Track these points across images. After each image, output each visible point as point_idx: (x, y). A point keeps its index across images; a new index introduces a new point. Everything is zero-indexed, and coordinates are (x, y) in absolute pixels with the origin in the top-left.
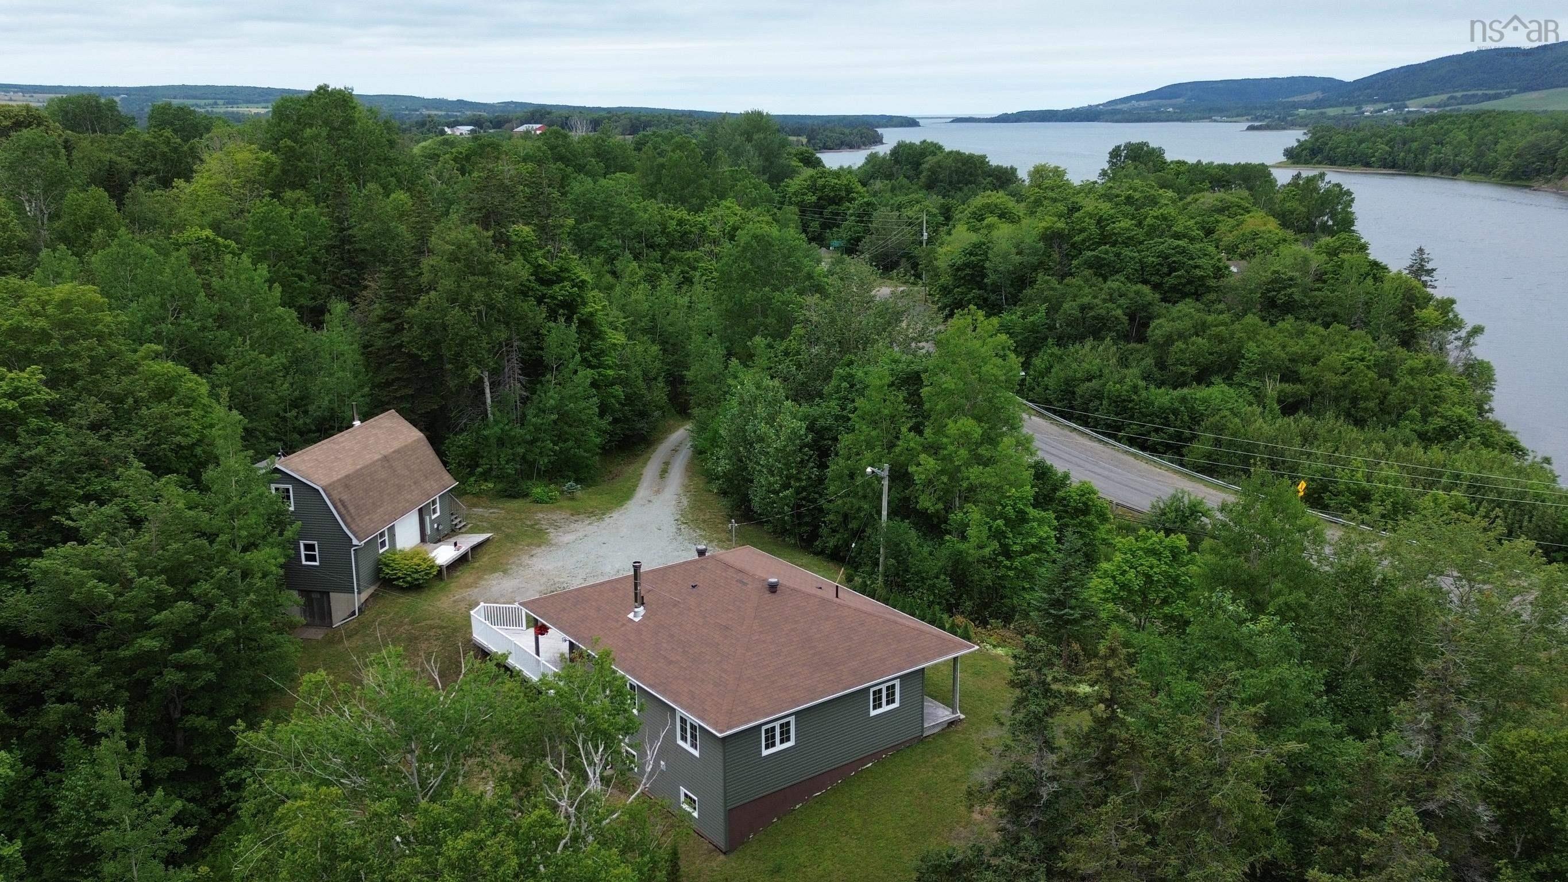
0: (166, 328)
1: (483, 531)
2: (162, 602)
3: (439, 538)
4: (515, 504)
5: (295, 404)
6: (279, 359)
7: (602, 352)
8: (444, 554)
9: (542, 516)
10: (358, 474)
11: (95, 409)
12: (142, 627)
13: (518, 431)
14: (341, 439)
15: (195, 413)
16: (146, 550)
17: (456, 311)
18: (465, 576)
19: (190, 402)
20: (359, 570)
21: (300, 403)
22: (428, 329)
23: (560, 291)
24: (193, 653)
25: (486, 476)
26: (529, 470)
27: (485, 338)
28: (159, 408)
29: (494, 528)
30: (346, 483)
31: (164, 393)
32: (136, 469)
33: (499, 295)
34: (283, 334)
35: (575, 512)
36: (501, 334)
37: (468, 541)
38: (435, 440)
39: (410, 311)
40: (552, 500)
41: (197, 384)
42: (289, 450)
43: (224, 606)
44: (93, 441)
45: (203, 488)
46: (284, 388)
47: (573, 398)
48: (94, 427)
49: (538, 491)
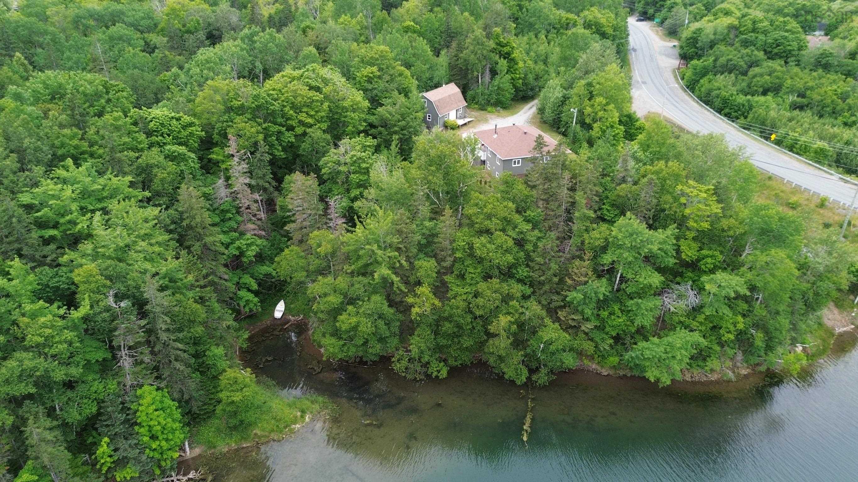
0: (402, 57)
1: (471, 117)
2: (399, 121)
3: (461, 118)
4: (483, 112)
5: (430, 79)
6: (427, 66)
7: (517, 69)
8: (460, 122)
9: (489, 116)
10: (442, 99)
11: (388, 78)
12: (395, 125)
13: (486, 91)
14: (439, 89)
15: (407, 80)
16: (396, 110)
17: (472, 56)
18: (465, 128)
19: (406, 77)
20: (440, 122)
21: (431, 79)
22: (465, 60)
23: (506, 49)
24: (405, 132)
25: (476, 103)
26: (488, 103)
27: (479, 65)
28: (399, 78)
29: (476, 118)
30: (439, 101)
31: (401, 75)
32: (396, 92)
33: (485, 52)
34: (429, 59)
35: (498, 116)
36: (484, 63)
37: (467, 120)
38: (464, 93)
39: (462, 55)
40: (493, 112)
41: (407, 73)
42: (427, 91)
43: (411, 123)
44: (387, 85)
45: (409, 98)
46: (427, 75)
47: (502, 83)
48: (387, 82)
49: (489, 109)
